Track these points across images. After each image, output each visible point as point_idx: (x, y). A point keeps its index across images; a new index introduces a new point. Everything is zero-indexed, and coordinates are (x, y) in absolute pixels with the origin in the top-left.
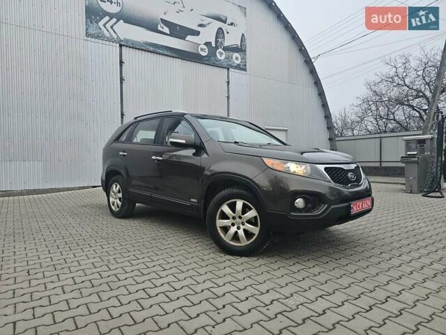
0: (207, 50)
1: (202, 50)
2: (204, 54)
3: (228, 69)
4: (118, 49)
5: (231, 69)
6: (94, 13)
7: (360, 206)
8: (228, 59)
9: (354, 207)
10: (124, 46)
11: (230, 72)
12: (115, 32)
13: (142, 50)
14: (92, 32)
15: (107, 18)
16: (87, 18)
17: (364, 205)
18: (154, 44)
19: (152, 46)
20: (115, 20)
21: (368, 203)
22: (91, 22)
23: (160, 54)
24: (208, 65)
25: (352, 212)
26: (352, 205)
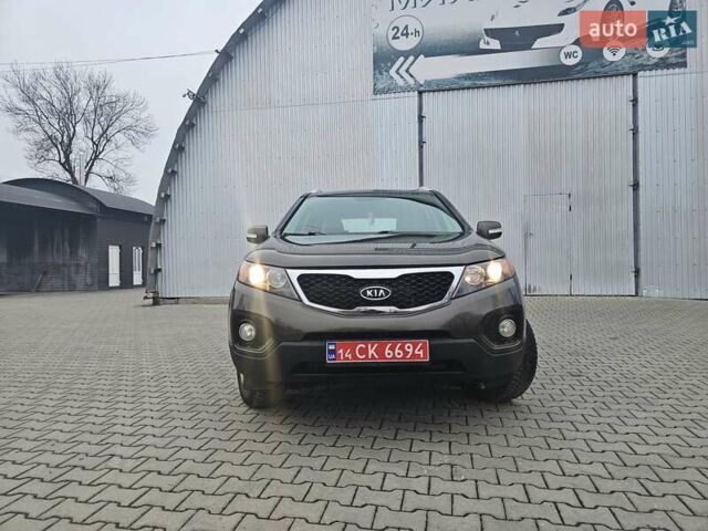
0: (580, 54)
1: (568, 55)
2: (571, 62)
3: (635, 75)
4: (416, 99)
5: (640, 74)
6: (383, 59)
7: (371, 352)
8: (634, 54)
9: (341, 351)
10: (425, 91)
11: (640, 81)
12: (411, 76)
13: (453, 90)
14: (380, 86)
15: (402, 59)
16: (375, 69)
17: (387, 351)
18: (473, 74)
19: (469, 78)
20: (412, 58)
21: (411, 350)
22: (381, 73)
23: (483, 87)
24: (583, 79)
25: (330, 359)
26: (332, 347)
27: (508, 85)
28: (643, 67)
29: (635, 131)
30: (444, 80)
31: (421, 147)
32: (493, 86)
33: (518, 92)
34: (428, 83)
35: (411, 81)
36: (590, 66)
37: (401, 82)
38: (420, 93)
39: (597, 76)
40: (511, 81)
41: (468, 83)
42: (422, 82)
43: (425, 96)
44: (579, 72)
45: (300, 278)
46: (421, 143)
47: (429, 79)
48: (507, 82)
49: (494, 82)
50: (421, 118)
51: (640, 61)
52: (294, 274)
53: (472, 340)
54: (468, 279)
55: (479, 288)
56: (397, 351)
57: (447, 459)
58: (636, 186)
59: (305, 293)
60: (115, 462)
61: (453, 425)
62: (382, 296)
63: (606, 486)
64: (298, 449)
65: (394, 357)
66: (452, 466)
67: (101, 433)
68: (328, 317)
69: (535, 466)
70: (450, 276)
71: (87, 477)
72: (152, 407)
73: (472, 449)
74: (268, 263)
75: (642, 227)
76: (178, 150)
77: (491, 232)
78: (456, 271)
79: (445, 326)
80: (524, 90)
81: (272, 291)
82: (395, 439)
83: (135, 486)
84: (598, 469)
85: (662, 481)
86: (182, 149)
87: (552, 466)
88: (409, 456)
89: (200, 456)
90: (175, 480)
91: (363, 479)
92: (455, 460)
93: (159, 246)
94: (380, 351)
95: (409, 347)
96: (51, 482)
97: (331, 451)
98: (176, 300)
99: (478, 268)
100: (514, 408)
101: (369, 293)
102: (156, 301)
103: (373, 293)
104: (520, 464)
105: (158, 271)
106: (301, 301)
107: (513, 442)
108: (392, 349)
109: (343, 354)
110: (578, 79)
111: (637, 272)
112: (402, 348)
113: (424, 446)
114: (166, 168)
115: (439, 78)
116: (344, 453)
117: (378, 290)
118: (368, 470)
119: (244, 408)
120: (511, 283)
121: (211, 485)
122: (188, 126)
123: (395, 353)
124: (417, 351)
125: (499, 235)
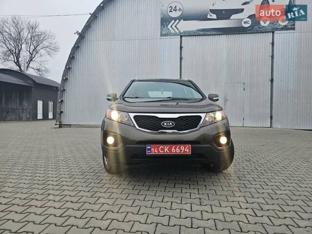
0: (250, 22)
1: (245, 23)
2: (246, 26)
3: (273, 32)
4: (179, 39)
5: (275, 32)
6: (165, 21)
7: (166, 150)
8: (273, 23)
9: (153, 149)
10: (183, 36)
11: (275, 35)
12: (177, 29)
13: (196, 36)
14: (164, 33)
15: (173, 21)
16: (161, 25)
17: (173, 149)
18: (204, 29)
19: (203, 31)
20: (178, 21)
21: (183, 149)
22: (164, 27)
23: (208, 35)
24: (251, 33)
25: (148, 152)
26: (149, 147)
27: (220, 35)
28: (277, 29)
29: (272, 57)
30: (191, 31)
31: (181, 61)
32: (213, 35)
33: (223, 39)
34: (185, 32)
35: (177, 31)
36: (254, 28)
37: (173, 32)
38: (181, 37)
39: (258, 32)
40: (221, 33)
41: (202, 33)
42: (182, 32)
43: (183, 38)
44: (249, 30)
45: (135, 117)
46: (181, 59)
47: (185, 30)
48: (219, 33)
49: (213, 33)
50: (181, 48)
51: (275, 26)
52: (132, 115)
53: (209, 145)
54: (207, 119)
55: (212, 123)
56: (177, 149)
57: (198, 196)
58: (272, 80)
59: (137, 124)
60: (51, 197)
61: (199, 182)
62: (171, 126)
63: (266, 207)
64: (133, 192)
65: (176, 152)
66: (200, 199)
67: (43, 184)
68: (147, 134)
69: (235, 199)
70: (200, 117)
71: (39, 204)
72: (64, 173)
73: (208, 192)
74: (120, 110)
75: (274, 98)
76: (72, 58)
77: (214, 99)
78: (203, 115)
79: (197, 139)
80: (226, 37)
81: (121, 123)
82: (174, 187)
83: (61, 208)
84: (261, 200)
85: (288, 205)
86: (73, 57)
87: (242, 199)
88: (181, 195)
89: (89, 194)
90: (80, 205)
91: (162, 205)
92: (201, 196)
93: (62, 101)
94: (170, 149)
95: (182, 148)
96: (22, 206)
97: (147, 193)
98: (70, 126)
99: (212, 114)
100: (223, 175)
101: (165, 124)
102: (61, 126)
103: (167, 124)
104: (228, 198)
105: (61, 112)
106: (135, 127)
107: (225, 189)
108: (175, 148)
109: (154, 150)
110: (249, 33)
111: (271, 117)
112: (179, 148)
113: (187, 191)
114: (66, 66)
115: (190, 30)
116: (153, 193)
117: (169, 123)
118: (164, 201)
119: (107, 174)
120: (225, 121)
121: (96, 207)
122: (76, 48)
123: (176, 150)
124: (186, 150)
125: (217, 100)
